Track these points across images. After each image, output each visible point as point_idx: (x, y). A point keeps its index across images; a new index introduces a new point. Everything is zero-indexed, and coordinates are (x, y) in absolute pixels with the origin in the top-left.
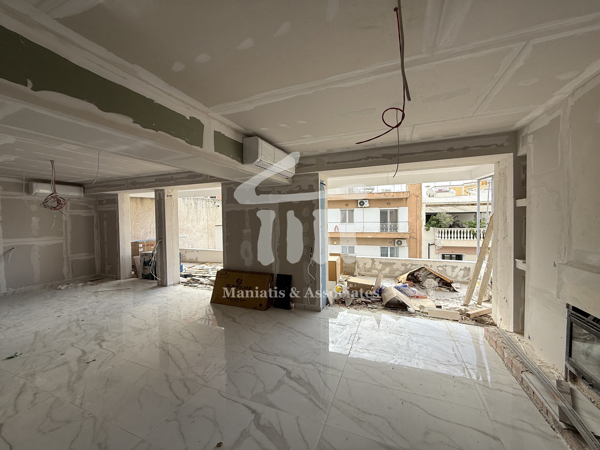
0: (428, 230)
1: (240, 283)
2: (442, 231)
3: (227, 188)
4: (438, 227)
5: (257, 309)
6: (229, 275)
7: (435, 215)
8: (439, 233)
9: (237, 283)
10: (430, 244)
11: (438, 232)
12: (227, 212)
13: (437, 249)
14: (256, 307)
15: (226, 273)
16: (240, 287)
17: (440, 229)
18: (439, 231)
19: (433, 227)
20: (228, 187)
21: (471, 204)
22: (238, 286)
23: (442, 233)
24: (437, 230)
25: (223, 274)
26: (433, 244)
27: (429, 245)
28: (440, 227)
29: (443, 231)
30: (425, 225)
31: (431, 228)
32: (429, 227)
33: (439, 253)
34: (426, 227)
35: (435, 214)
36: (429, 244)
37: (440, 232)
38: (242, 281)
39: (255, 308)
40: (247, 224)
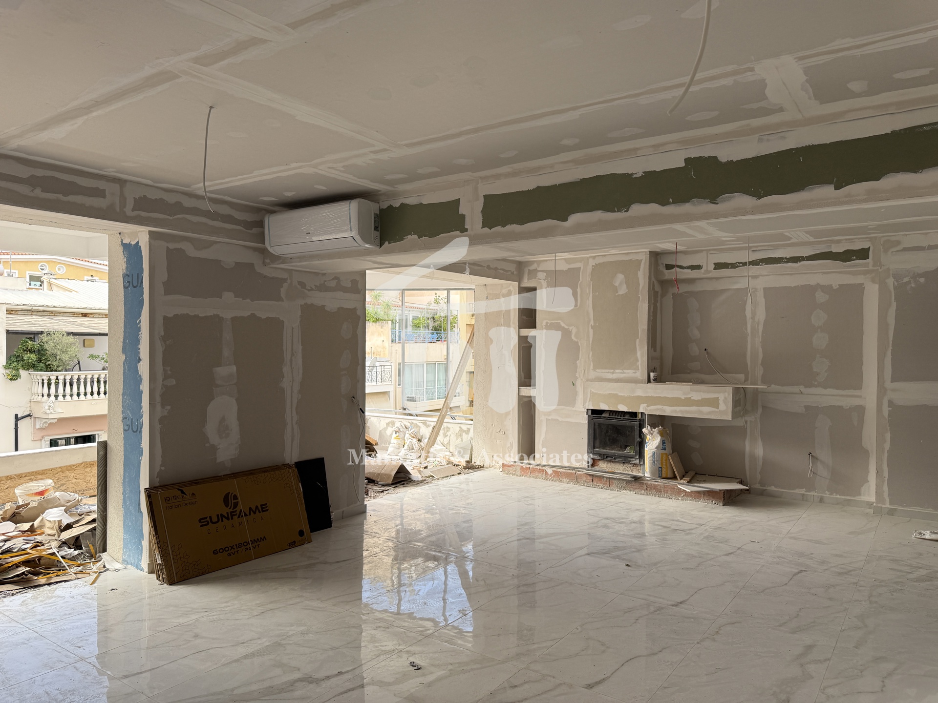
0: (15, 378)
1: (236, 505)
2: (49, 380)
3: (168, 247)
4: (41, 370)
5: (296, 544)
6: (193, 494)
7: (30, 339)
8: (43, 384)
9: (227, 505)
10: (19, 416)
11: (40, 381)
12: (165, 318)
13: (38, 427)
14: (295, 542)
15: (182, 492)
16: (238, 512)
17: (45, 375)
18: (43, 380)
19: (28, 369)
20: (172, 246)
21: (82, 314)
22: (231, 512)
23: (49, 384)
24: (38, 377)
25: (175, 497)
26: (29, 415)
27: (17, 419)
28: (49, 368)
29: (53, 378)
30: (5, 364)
31: (23, 373)
32: (17, 370)
33: (43, 437)
34: (8, 371)
35: (33, 335)
36: (16, 415)
37: (46, 382)
38: (235, 497)
39: (293, 545)
40: (226, 353)
